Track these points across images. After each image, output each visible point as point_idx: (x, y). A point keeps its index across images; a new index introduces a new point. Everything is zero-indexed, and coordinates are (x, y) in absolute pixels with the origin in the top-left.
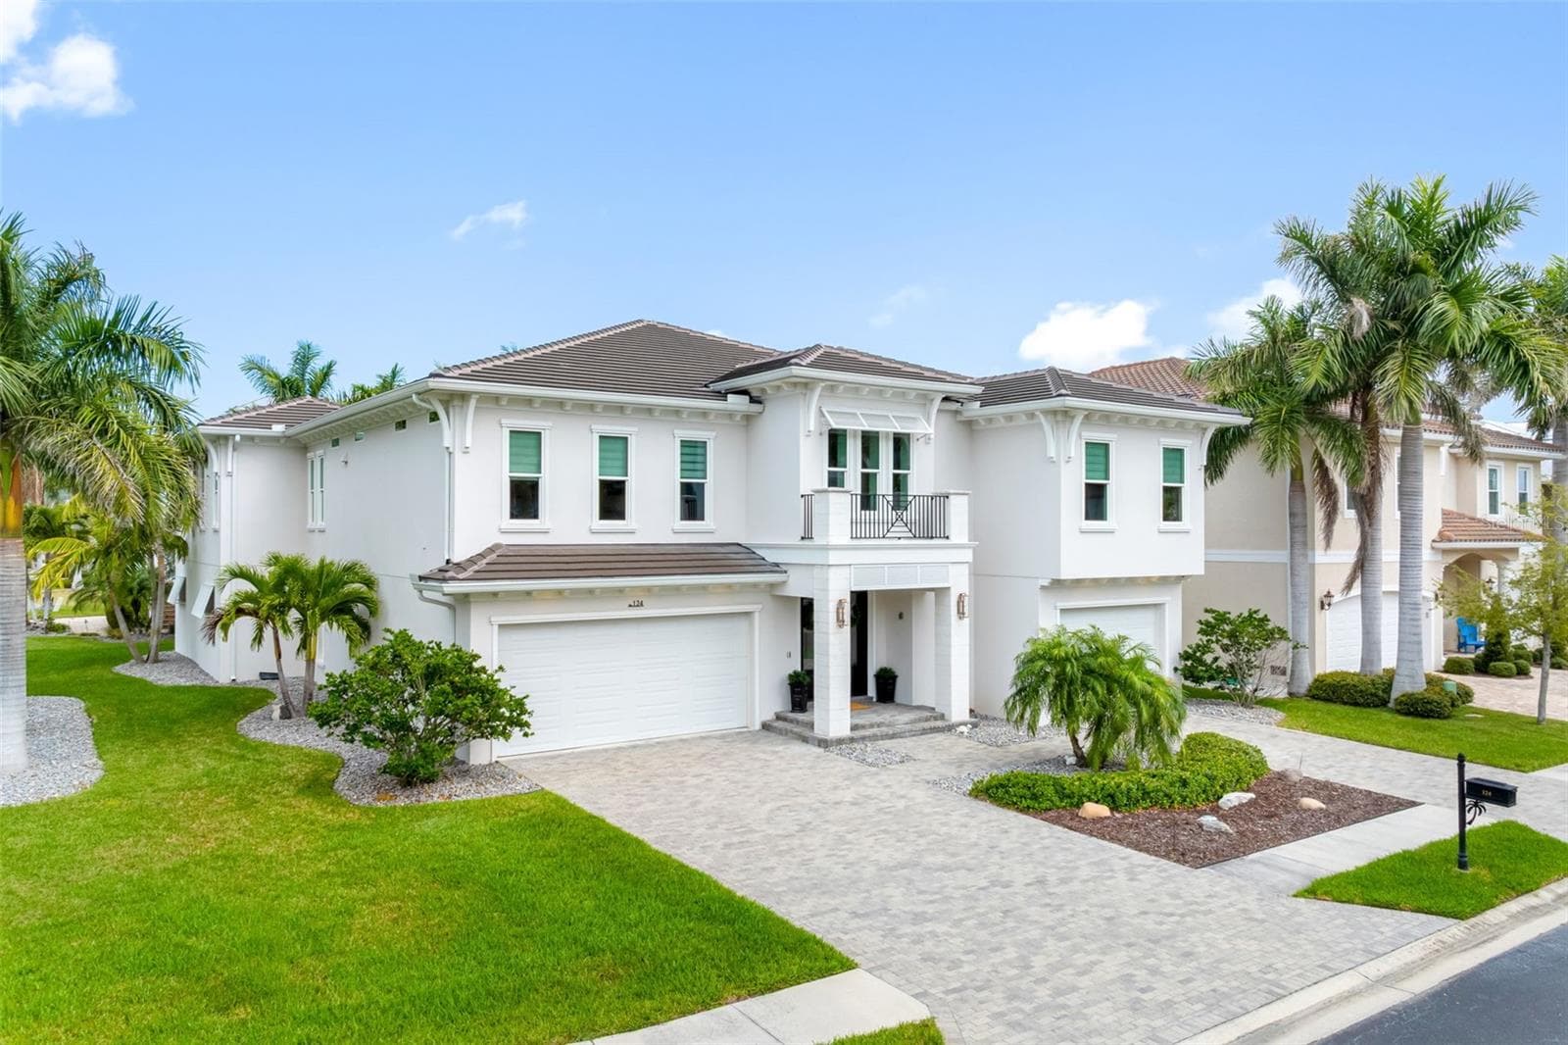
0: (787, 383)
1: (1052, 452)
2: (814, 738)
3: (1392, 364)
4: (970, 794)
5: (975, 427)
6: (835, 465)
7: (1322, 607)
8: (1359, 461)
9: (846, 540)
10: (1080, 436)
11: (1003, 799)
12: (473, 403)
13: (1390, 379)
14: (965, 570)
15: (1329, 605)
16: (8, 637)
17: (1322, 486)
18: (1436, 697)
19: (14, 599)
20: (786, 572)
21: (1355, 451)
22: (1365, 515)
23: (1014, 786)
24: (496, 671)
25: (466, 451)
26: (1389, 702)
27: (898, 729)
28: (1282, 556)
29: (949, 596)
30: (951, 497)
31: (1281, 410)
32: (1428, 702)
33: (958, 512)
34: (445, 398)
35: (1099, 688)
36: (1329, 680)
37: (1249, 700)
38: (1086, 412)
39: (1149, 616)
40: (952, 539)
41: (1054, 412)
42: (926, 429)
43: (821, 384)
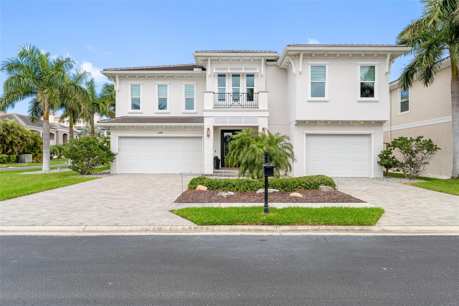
1: (294, 71)
6: (221, 87)
9: (211, 108)
10: (307, 63)
12: (117, 77)
14: (266, 119)
25: (118, 91)
29: (259, 128)
30: (260, 93)
33: (262, 98)
34: (114, 77)
37: (411, 176)
38: (303, 52)
39: (365, 139)
40: (260, 108)
41: (295, 55)
42: (257, 71)
43: (208, 58)
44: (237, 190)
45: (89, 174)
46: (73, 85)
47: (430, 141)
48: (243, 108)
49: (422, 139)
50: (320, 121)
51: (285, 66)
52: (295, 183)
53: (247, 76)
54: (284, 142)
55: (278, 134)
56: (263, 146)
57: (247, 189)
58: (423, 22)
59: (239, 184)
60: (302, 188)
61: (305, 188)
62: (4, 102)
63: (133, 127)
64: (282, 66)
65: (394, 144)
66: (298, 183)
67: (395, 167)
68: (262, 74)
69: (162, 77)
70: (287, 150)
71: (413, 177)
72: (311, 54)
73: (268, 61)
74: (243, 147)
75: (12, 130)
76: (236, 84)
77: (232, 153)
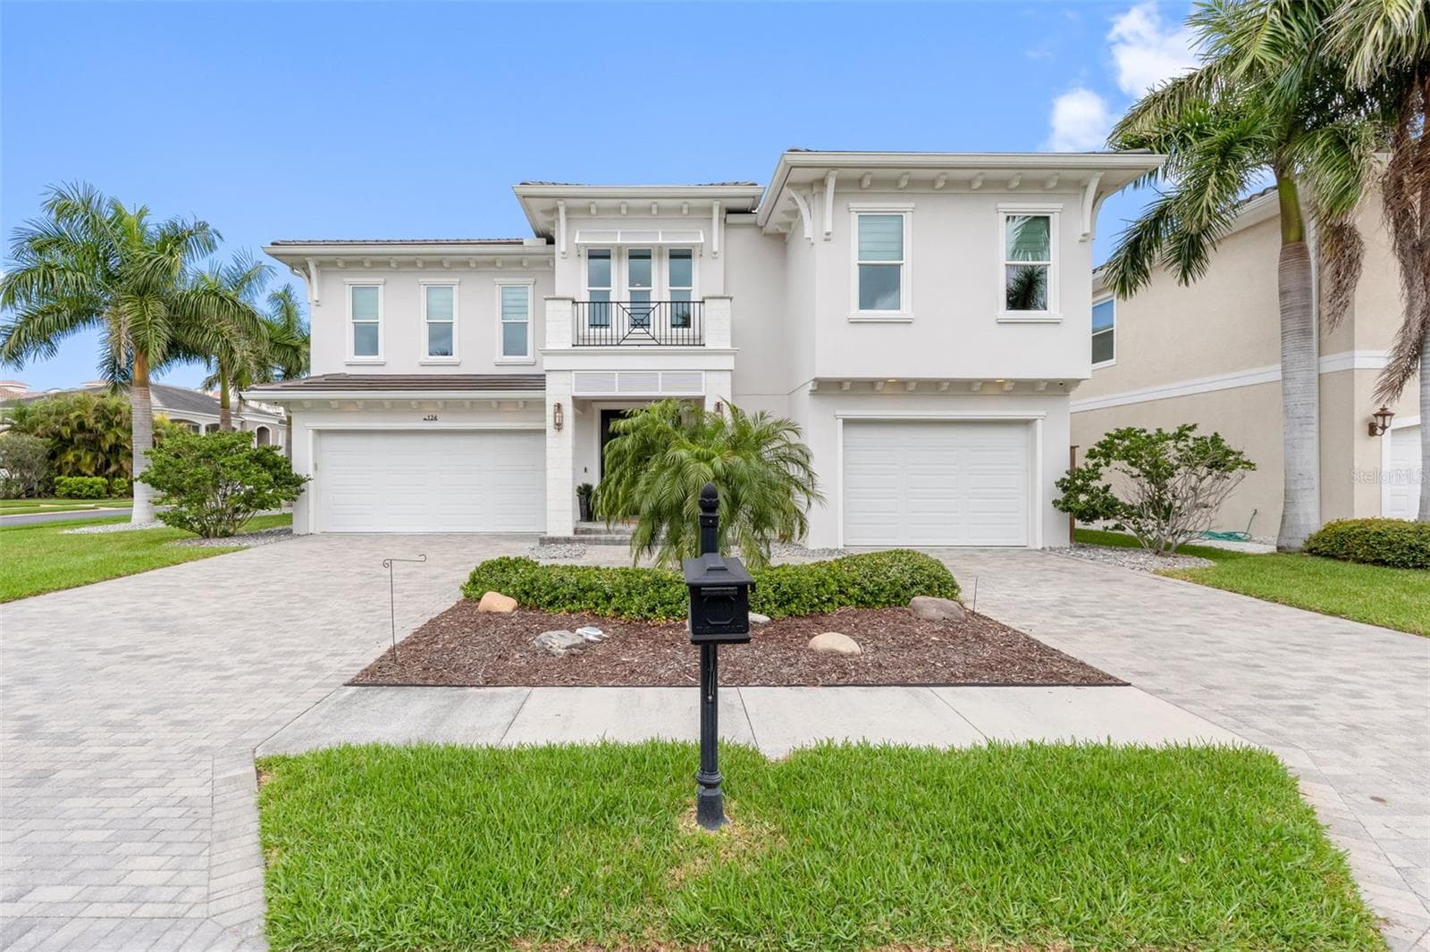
1: (808, 231)
7: (1373, 432)
12: (312, 265)
14: (725, 377)
15: (1383, 427)
25: (317, 304)
30: (708, 302)
33: (715, 317)
37: (1163, 546)
38: (835, 173)
39: (1015, 436)
40: (709, 346)
41: (811, 185)
42: (699, 239)
43: (560, 203)
44: (619, 611)
45: (226, 534)
46: (216, 294)
47: (1216, 439)
48: (660, 345)
49: (1192, 434)
50: (885, 381)
51: (780, 224)
52: (824, 585)
53: (672, 257)
54: (782, 443)
55: (761, 417)
56: (714, 456)
57: (652, 610)
58: (1194, 83)
59: (625, 591)
60: (848, 602)
61: (861, 602)
62: (14, 336)
63: (353, 402)
64: (771, 227)
65: (1106, 450)
66: (834, 587)
67: (1108, 518)
68: (715, 249)
69: (438, 264)
70: (790, 467)
71: (1168, 546)
72: (860, 181)
73: (730, 211)
74: (648, 460)
75: (117, 419)
76: (640, 278)
77: (614, 480)
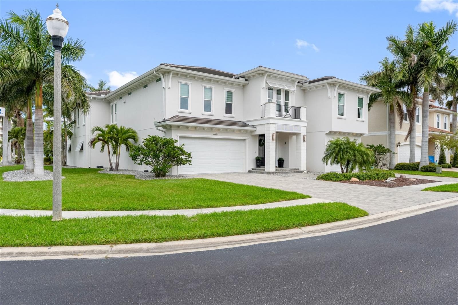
0: (257, 73)
1: (329, 95)
2: (265, 172)
3: (423, 72)
4: (317, 179)
5: (305, 91)
6: (269, 98)
7: (397, 146)
8: (411, 101)
9: (275, 117)
10: (337, 91)
11: (327, 179)
12: (171, 74)
13: (423, 76)
14: (305, 128)
15: (399, 146)
16: (39, 137)
17: (399, 111)
18: (433, 166)
19: (40, 126)
20: (256, 127)
21: (409, 99)
22: (411, 118)
23: (330, 175)
24: (182, 145)
25: (169, 88)
26: (419, 169)
27: (288, 171)
28: (386, 133)
29: (301, 135)
30: (302, 108)
31: (389, 89)
32: (431, 168)
33: (303, 112)
34: (163, 73)
35: (351, 152)
36: (401, 164)
40: (302, 119)
41: (331, 84)
43: (267, 73)
48: (292, 118)
69: (210, 80)
